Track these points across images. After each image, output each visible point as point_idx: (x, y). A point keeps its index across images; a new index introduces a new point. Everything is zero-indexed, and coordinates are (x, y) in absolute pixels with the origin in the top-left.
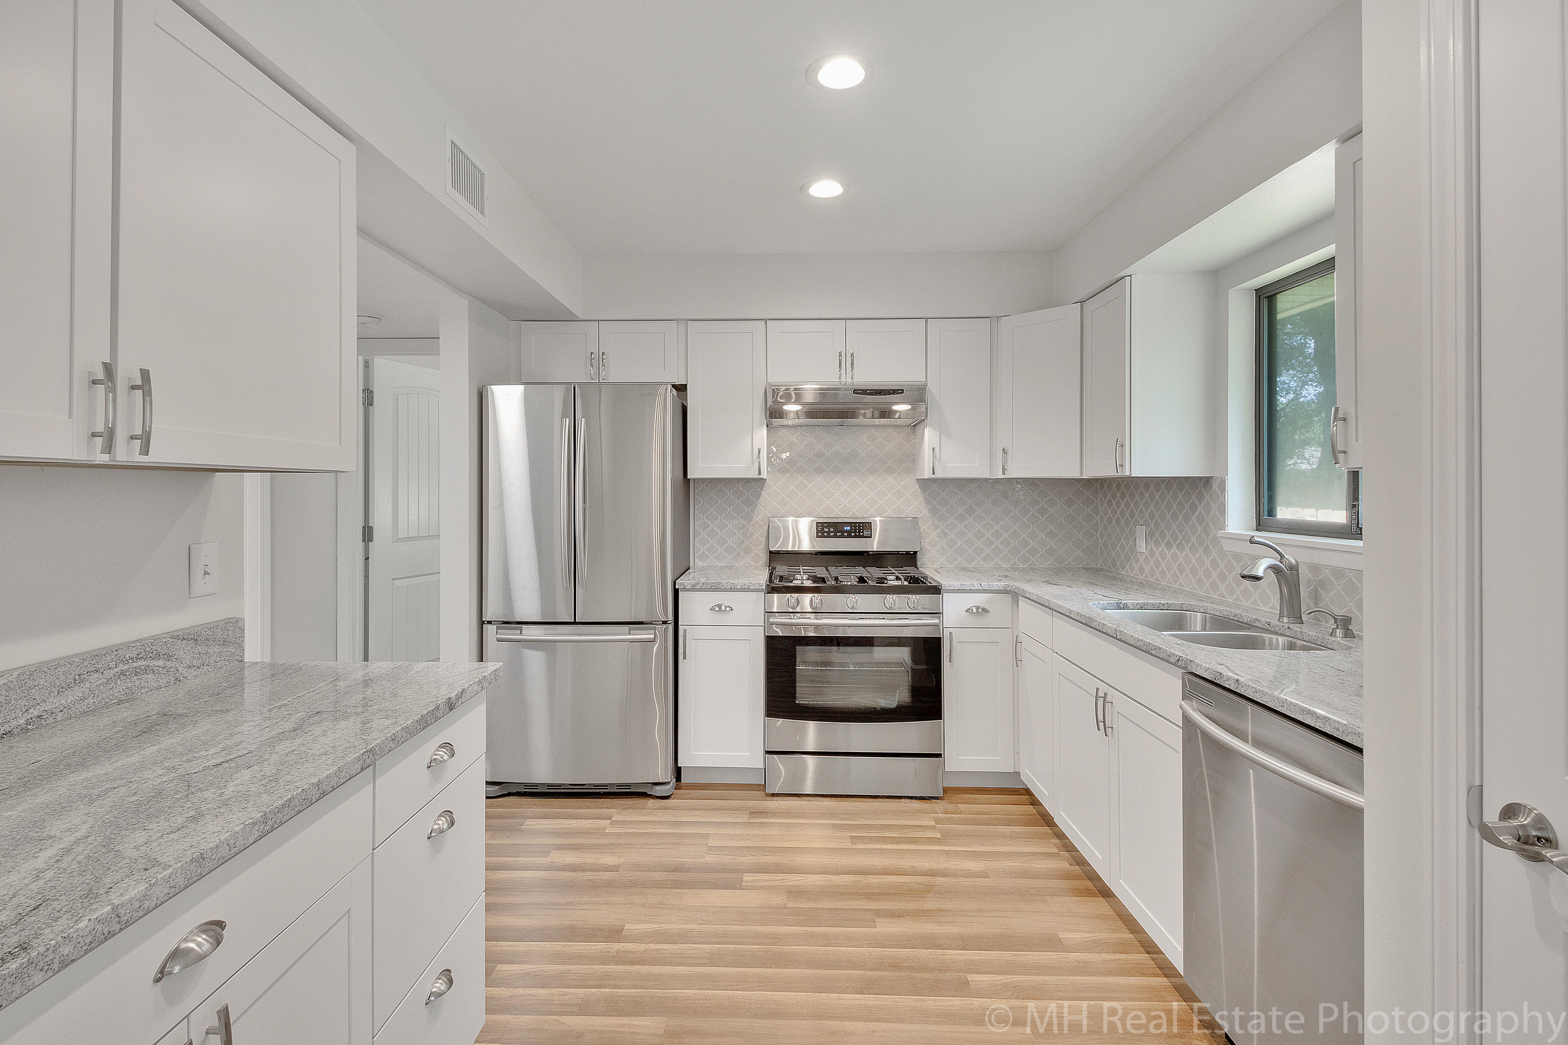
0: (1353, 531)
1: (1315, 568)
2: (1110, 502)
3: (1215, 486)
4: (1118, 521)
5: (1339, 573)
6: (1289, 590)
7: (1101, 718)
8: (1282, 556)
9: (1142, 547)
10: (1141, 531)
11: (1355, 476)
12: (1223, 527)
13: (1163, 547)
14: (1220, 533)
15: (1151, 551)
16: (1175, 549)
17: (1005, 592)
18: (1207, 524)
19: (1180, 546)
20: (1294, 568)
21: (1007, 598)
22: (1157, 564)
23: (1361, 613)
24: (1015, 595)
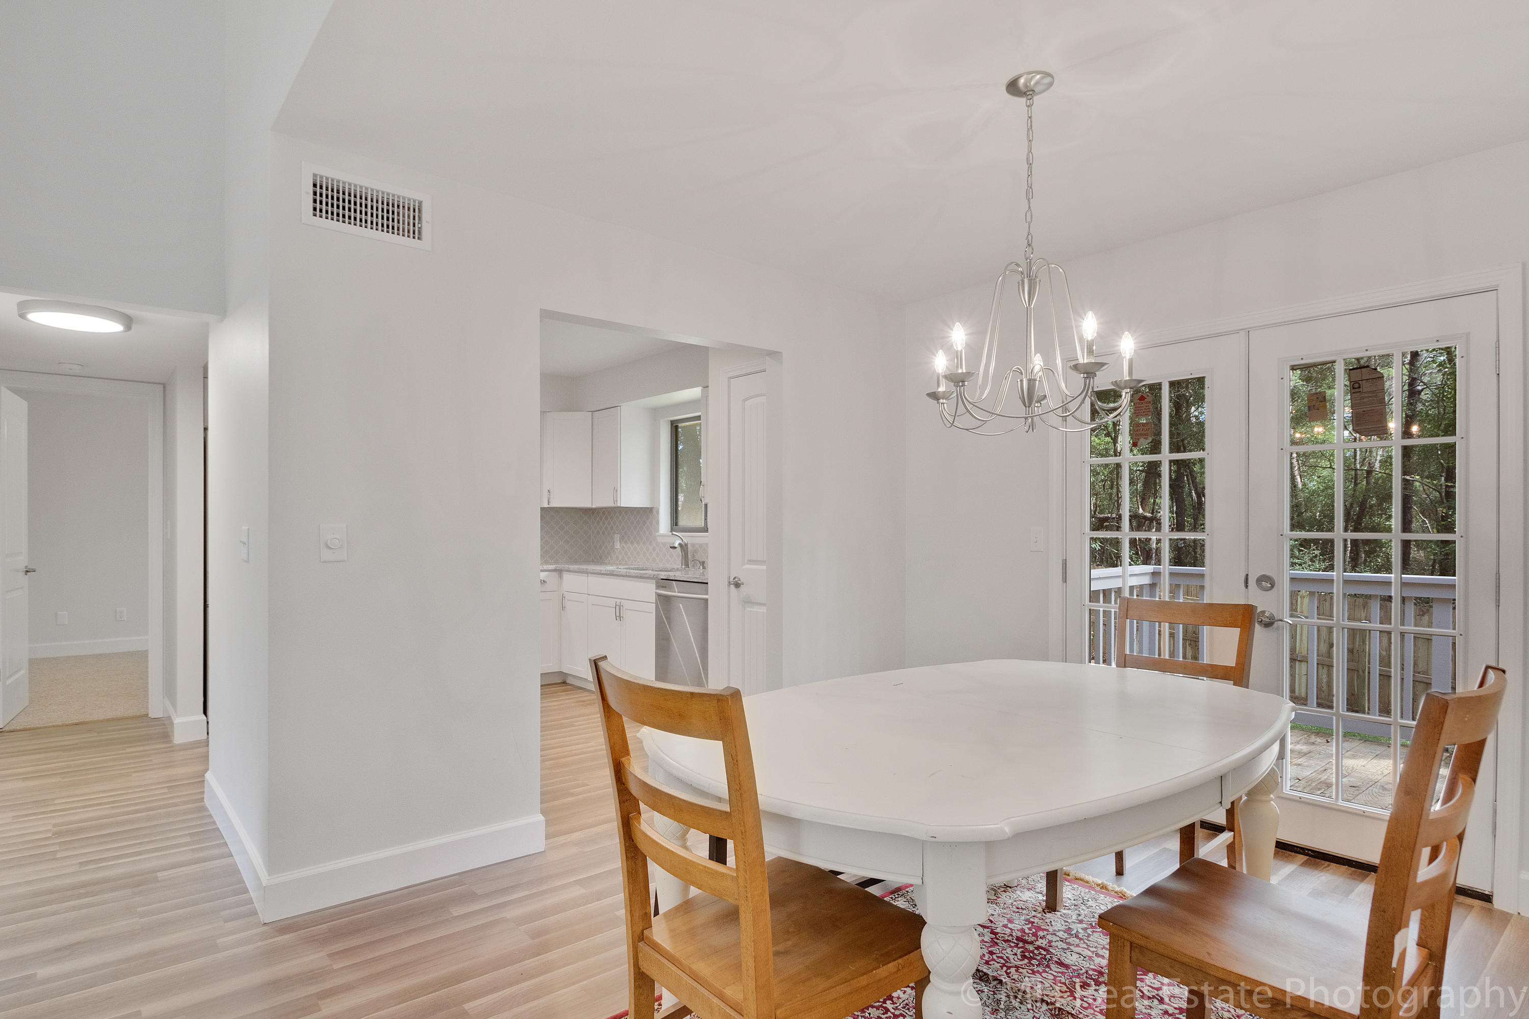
0: (705, 530)
1: (693, 545)
2: (598, 523)
3: (654, 512)
4: (603, 533)
5: (701, 545)
6: (685, 554)
7: (618, 614)
8: (682, 540)
9: (618, 545)
10: (617, 537)
11: (706, 505)
12: (658, 531)
13: (629, 544)
14: (657, 534)
15: (623, 547)
16: (635, 545)
17: (555, 570)
18: (651, 530)
19: (638, 543)
20: (686, 545)
21: (555, 574)
22: (626, 553)
23: (708, 560)
24: (560, 572)
